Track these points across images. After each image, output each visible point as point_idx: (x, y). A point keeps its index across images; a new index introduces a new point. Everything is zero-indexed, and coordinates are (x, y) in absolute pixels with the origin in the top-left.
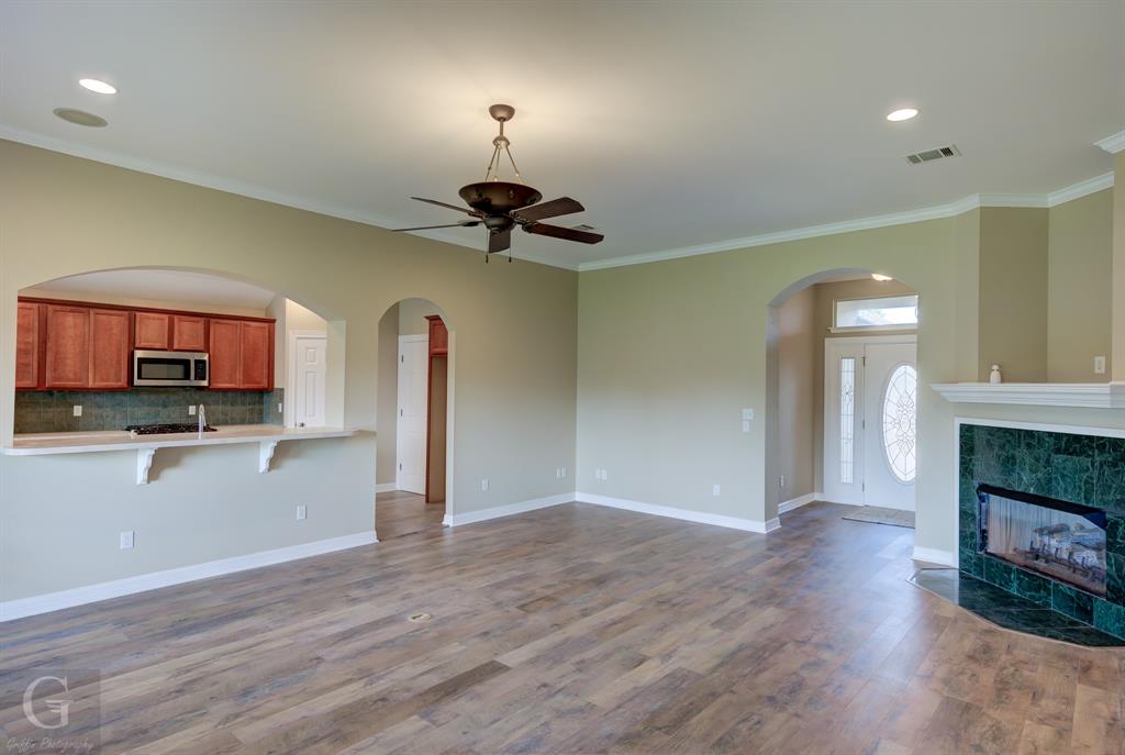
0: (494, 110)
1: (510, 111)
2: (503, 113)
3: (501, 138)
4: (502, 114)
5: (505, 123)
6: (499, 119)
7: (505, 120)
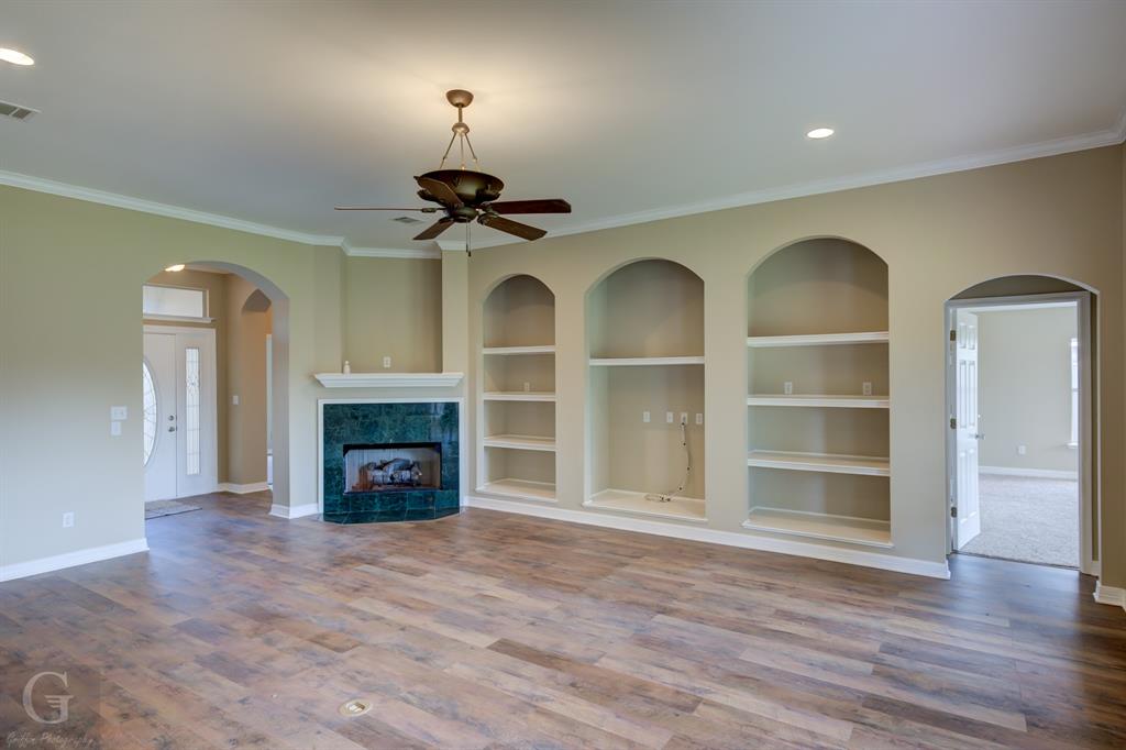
0: (451, 95)
1: (469, 97)
2: (459, 98)
3: (460, 125)
4: (459, 100)
5: (463, 109)
6: (457, 105)
7: (463, 106)
